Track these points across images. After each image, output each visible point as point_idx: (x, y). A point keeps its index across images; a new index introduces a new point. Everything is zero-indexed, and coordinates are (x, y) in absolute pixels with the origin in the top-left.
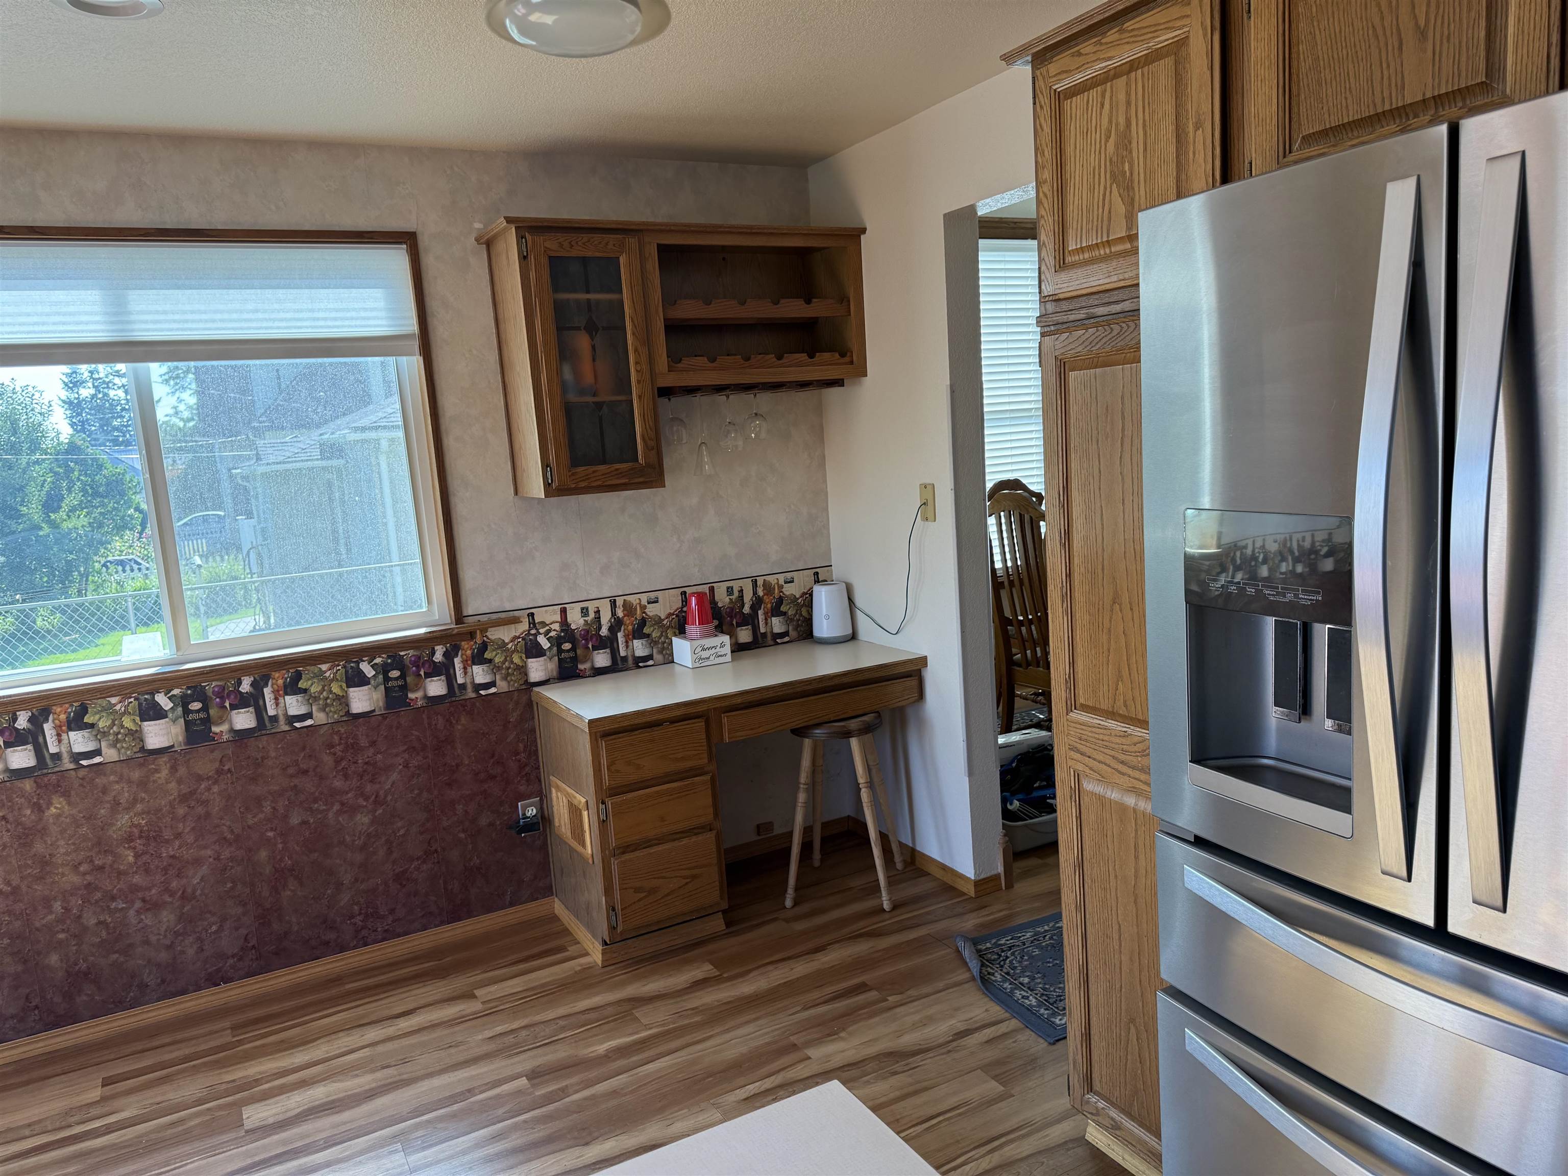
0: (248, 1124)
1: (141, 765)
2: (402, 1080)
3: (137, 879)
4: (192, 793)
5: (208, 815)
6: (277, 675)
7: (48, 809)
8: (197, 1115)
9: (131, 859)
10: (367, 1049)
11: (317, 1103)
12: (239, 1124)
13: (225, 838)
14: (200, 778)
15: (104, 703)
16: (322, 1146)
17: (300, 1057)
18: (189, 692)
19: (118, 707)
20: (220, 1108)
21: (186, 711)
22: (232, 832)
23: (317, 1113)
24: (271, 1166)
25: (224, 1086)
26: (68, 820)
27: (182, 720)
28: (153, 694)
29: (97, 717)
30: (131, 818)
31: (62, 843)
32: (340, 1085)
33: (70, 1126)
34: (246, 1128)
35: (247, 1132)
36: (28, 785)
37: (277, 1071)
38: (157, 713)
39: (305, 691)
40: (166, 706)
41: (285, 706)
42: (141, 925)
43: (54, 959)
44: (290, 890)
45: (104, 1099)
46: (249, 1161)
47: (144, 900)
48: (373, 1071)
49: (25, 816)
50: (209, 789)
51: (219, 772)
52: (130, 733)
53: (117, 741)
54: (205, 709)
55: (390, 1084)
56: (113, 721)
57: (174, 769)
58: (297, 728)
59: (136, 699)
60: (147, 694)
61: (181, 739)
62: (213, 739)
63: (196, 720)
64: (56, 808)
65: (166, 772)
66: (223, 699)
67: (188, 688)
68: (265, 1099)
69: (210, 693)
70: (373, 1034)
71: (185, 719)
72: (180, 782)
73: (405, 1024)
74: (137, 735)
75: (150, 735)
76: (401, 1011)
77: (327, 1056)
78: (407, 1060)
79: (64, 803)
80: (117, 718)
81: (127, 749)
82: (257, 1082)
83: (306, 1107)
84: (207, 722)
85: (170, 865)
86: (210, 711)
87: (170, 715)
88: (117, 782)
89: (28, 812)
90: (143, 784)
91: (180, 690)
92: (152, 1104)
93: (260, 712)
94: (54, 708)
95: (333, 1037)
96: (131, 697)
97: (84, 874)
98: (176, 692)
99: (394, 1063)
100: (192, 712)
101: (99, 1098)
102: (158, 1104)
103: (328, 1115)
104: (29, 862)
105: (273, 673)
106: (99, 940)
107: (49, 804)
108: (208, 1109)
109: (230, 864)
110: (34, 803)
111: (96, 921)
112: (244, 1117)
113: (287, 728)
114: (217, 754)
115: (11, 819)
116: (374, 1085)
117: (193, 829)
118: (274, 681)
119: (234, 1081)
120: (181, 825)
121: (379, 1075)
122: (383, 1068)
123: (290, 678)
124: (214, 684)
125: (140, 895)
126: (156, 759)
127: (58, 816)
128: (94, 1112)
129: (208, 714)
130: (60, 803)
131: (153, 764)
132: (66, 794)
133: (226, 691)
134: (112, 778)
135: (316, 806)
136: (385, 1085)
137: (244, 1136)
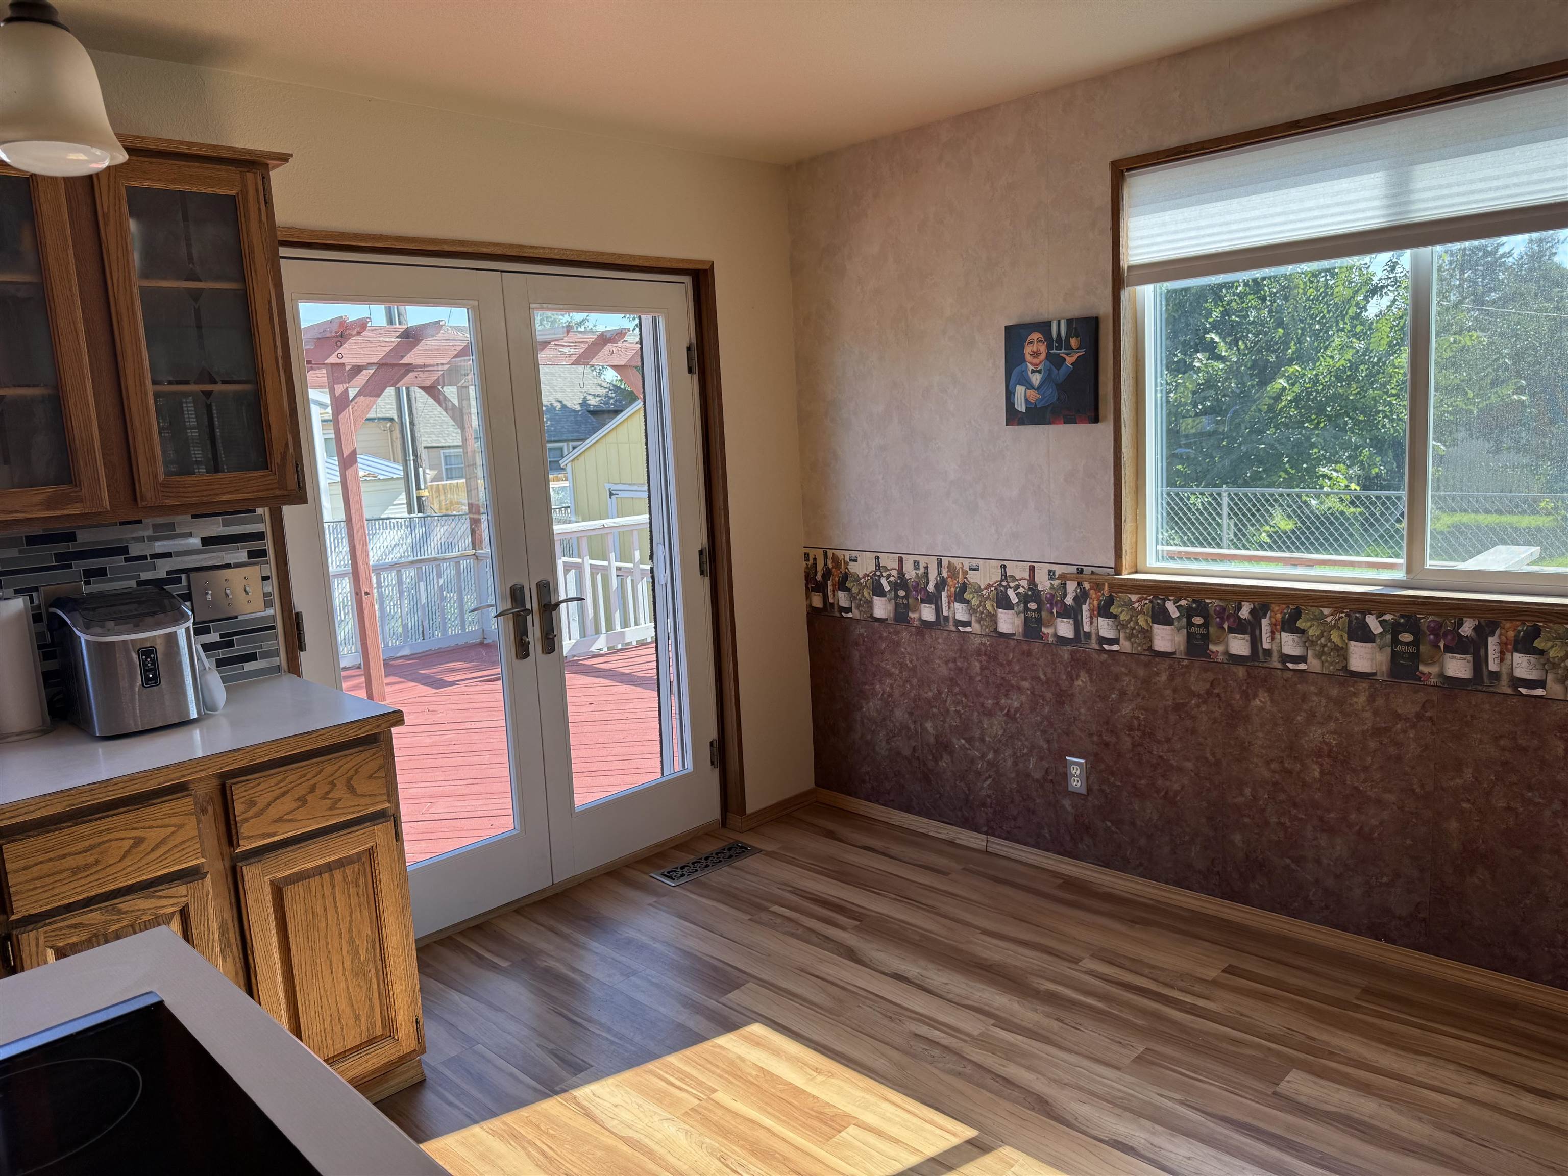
0: (1284, 1087)
1: (1342, 684)
2: (1457, 1160)
3: (1318, 796)
4: (1387, 730)
5: (1398, 759)
6: (1508, 625)
7: (1254, 699)
8: (1259, 1047)
9: (1317, 774)
10: (1459, 1101)
11: (1356, 1115)
12: (1276, 1081)
13: (1413, 791)
14: (1398, 717)
15: (1317, 612)
16: (1315, 1160)
17: (1388, 1059)
18: (1402, 621)
19: (1329, 619)
20: (1279, 1055)
21: (1395, 641)
22: (1422, 786)
23: (1349, 1126)
24: (1257, 1139)
25: (1302, 1038)
26: (1268, 716)
27: (1390, 649)
28: (1364, 614)
29: (1309, 624)
30: (1323, 734)
31: (1260, 735)
32: (1392, 1115)
33: (1172, 987)
34: (1278, 1089)
35: (1275, 1093)
36: (1241, 672)
37: (1356, 1057)
38: (1365, 636)
39: (1542, 653)
40: (1376, 629)
41: (1512, 664)
42: (1315, 843)
43: (1237, 838)
44: (1478, 877)
45: (1214, 983)
46: (1249, 1120)
47: (1321, 819)
48: (1440, 1127)
49: (1234, 699)
50: (1404, 731)
51: (1419, 716)
52: (1336, 648)
53: (1323, 653)
54: (1416, 643)
55: (1442, 1154)
56: (1322, 633)
57: (1372, 699)
58: (1521, 694)
59: (1347, 615)
60: (1359, 612)
61: (1384, 668)
62: (1419, 679)
63: (1404, 653)
64: (1261, 701)
65: (1365, 698)
66: (1438, 637)
67: (1402, 616)
68: (1319, 1076)
69: (1424, 628)
70: (1483, 1089)
71: (1392, 649)
72: (1376, 713)
73: (1530, 1104)
74: (1342, 653)
75: (1354, 656)
76: (1541, 1087)
77: (1415, 1077)
78: (1486, 1144)
79: (1268, 698)
80: (1326, 629)
81: (1331, 664)
82: (1331, 1055)
83: (1343, 1111)
84: (1416, 658)
85: (1352, 795)
86: (1421, 647)
87: (1378, 640)
88: (1316, 694)
89: (1238, 697)
90: (1339, 702)
91: (1392, 616)
92: (1238, 1012)
93: (1479, 663)
94: (1273, 606)
95: (1442, 1063)
96: (1342, 612)
97: (1274, 772)
98: (1388, 617)
99: (1469, 1136)
100: (1401, 643)
101: (1210, 979)
102: (1242, 1015)
103: (1352, 1135)
104: (1232, 742)
105: (1504, 622)
106: (1276, 838)
107: (1255, 696)
108: (1269, 1049)
109: (1414, 820)
110: (1244, 691)
111: (1277, 820)
112: (1287, 1078)
113: (1509, 691)
114: (1421, 697)
115: (1224, 699)
116: (1426, 1142)
117: (1381, 767)
118: (1503, 631)
119: (1314, 1039)
120: (1369, 759)
121: (1440, 1135)
122: (1453, 1132)
123: (1524, 632)
124: (1431, 618)
125: (1319, 812)
126: (1356, 682)
127: (1261, 709)
128: (1198, 988)
129: (1419, 650)
130: (1264, 698)
131: (1353, 686)
132: (1270, 691)
133: (1443, 630)
134: (1312, 688)
135: (1530, 794)
136: (1434, 1151)
137: (1268, 1095)
